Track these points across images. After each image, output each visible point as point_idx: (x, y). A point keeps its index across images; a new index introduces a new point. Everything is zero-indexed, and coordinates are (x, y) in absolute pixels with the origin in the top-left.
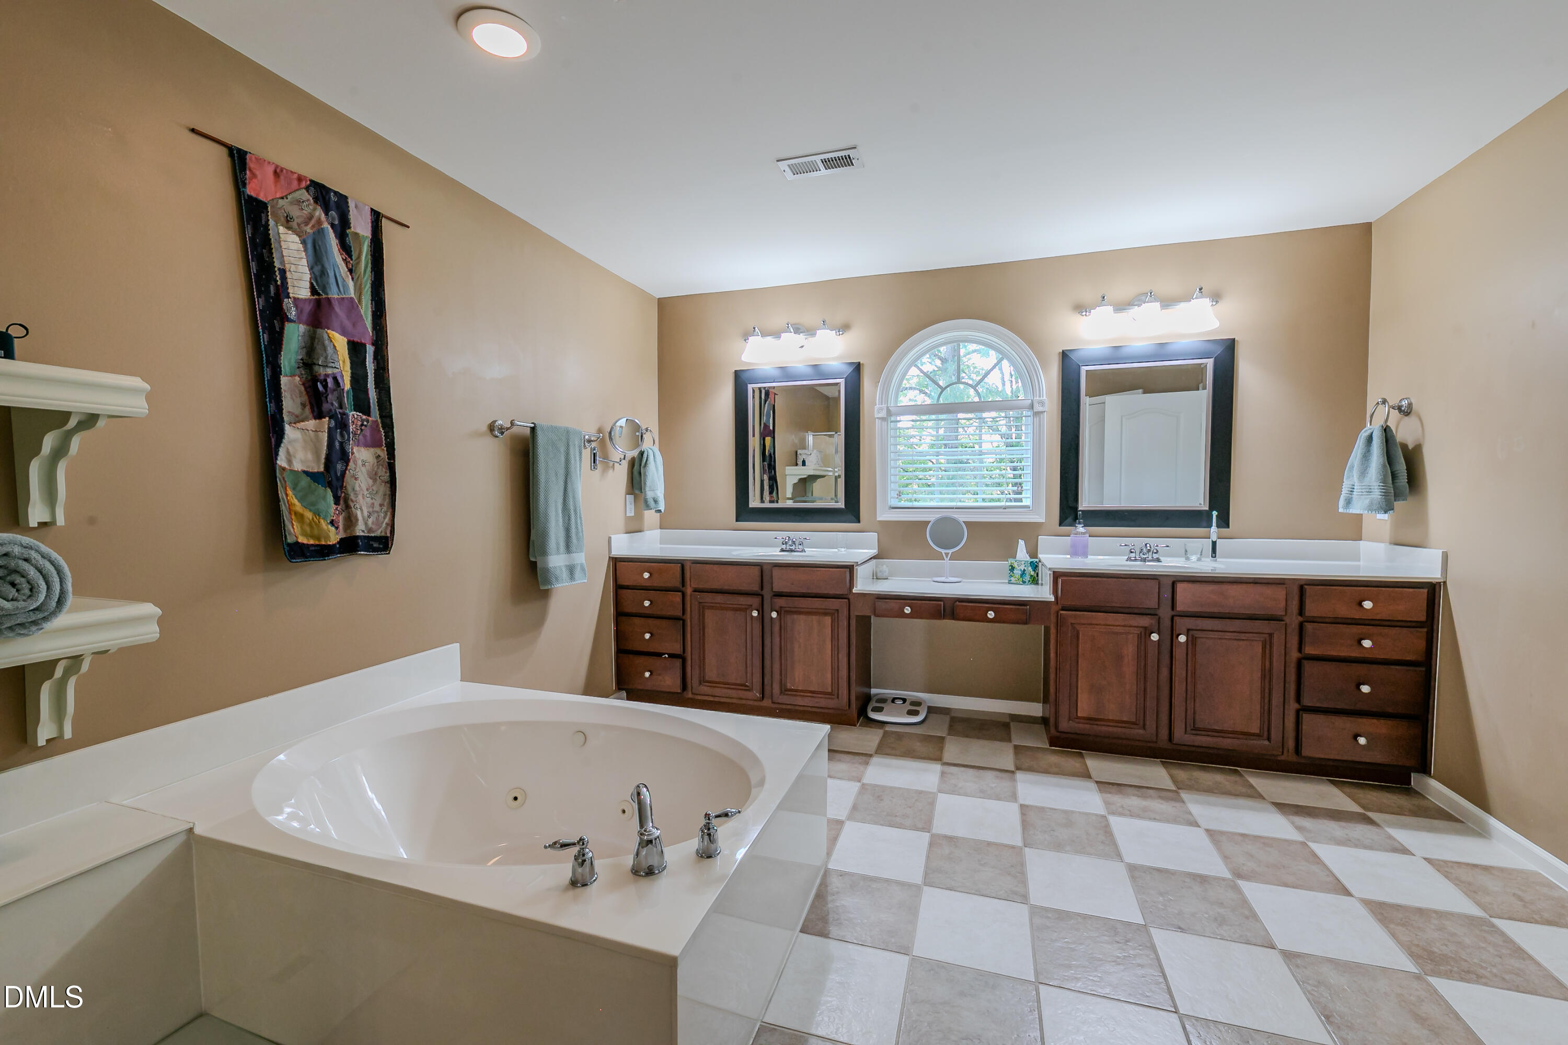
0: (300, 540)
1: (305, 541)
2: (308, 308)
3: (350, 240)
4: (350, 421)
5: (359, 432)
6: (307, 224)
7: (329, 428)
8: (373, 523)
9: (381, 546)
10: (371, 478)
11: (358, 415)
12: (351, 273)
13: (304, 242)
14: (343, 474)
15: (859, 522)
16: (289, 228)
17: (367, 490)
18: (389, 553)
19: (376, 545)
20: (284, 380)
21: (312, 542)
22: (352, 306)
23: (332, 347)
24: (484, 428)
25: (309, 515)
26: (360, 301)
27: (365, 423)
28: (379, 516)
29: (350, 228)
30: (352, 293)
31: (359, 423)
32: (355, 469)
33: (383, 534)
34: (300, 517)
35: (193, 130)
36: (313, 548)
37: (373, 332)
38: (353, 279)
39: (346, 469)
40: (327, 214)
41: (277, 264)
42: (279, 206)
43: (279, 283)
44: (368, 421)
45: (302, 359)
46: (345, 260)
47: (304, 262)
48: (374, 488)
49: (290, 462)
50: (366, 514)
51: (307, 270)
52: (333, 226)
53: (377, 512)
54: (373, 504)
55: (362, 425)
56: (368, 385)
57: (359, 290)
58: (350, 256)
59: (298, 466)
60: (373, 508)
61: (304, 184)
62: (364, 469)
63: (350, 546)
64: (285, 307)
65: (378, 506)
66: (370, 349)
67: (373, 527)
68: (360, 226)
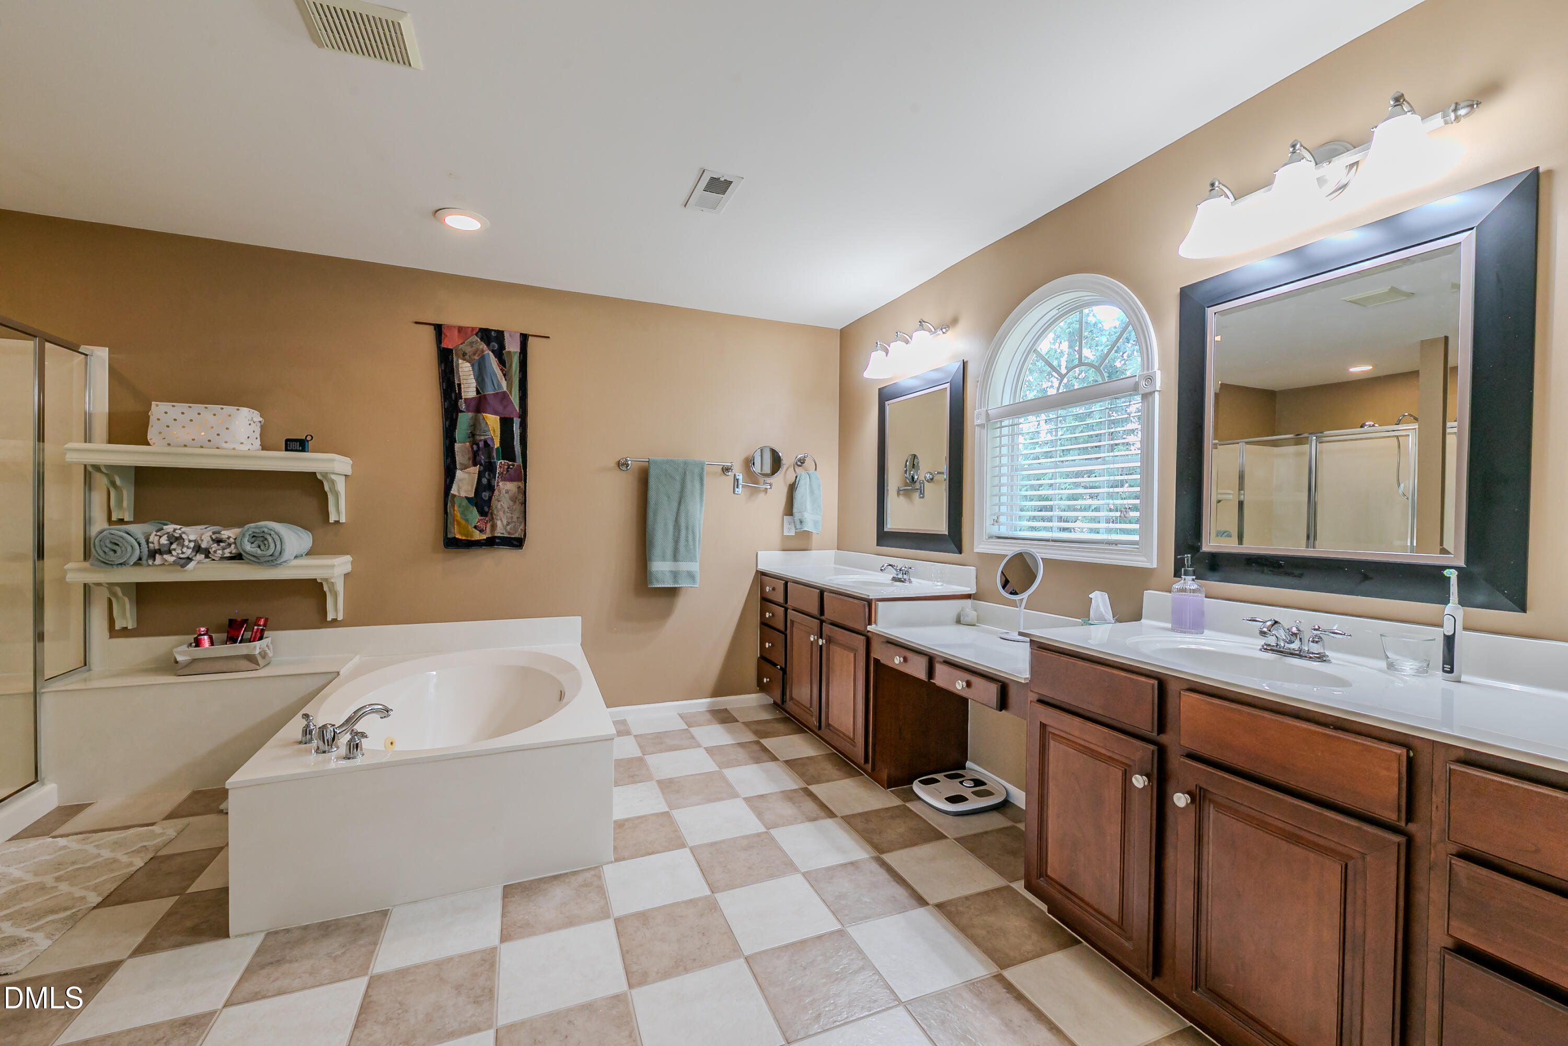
0: (457, 537)
1: (460, 537)
2: (473, 404)
3: (505, 357)
4: (498, 466)
5: (505, 473)
6: (474, 354)
7: (479, 471)
8: (511, 529)
9: (518, 544)
10: (512, 501)
11: (505, 462)
12: (505, 377)
13: (473, 366)
14: (490, 498)
15: (960, 552)
16: (464, 360)
17: (508, 508)
18: (522, 549)
19: (515, 543)
20: (457, 446)
21: (464, 538)
22: (504, 397)
23: (485, 423)
24: (612, 464)
25: (463, 522)
26: (511, 393)
27: (511, 467)
28: (515, 525)
29: (505, 349)
30: (505, 389)
31: (506, 467)
32: (499, 495)
33: (520, 536)
34: (459, 523)
35: (416, 323)
36: (465, 542)
37: (519, 410)
38: (506, 380)
39: (493, 495)
40: (488, 345)
41: (456, 382)
42: (459, 349)
43: (457, 392)
44: (513, 465)
45: (471, 432)
46: (502, 370)
47: (472, 376)
48: (514, 507)
49: (459, 492)
50: (505, 523)
51: (474, 381)
52: (493, 351)
53: (514, 522)
54: (512, 517)
55: (509, 468)
56: (515, 443)
57: (510, 386)
58: (505, 367)
59: (463, 494)
60: (512, 519)
61: (475, 333)
62: (507, 495)
63: (491, 542)
64: (459, 405)
65: (516, 518)
66: (517, 422)
67: (511, 531)
68: (512, 346)
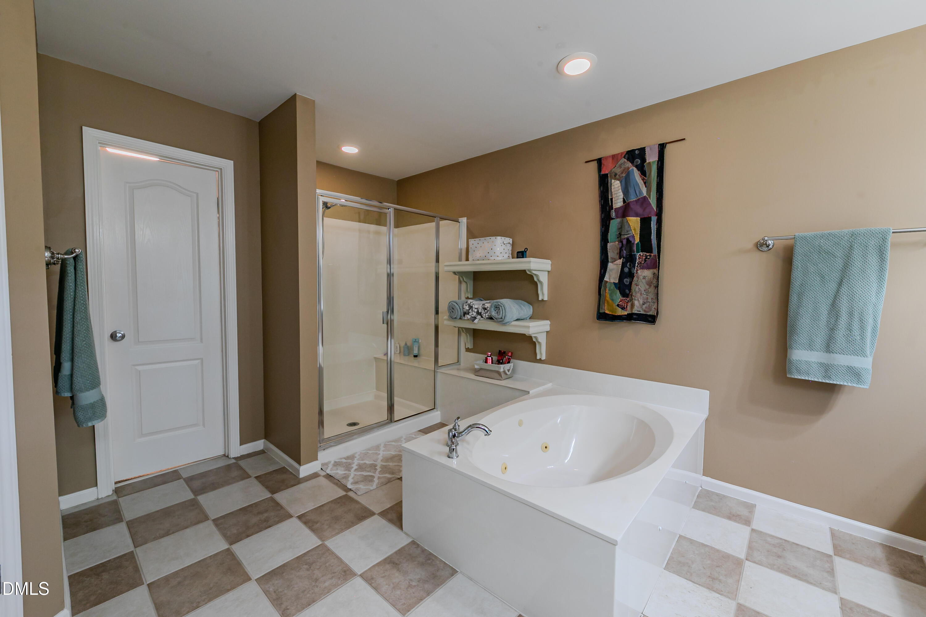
0: (606, 312)
1: (608, 313)
2: (620, 212)
3: (646, 168)
4: (638, 258)
5: (643, 262)
6: (622, 173)
7: (623, 263)
8: (646, 307)
9: (652, 320)
10: (648, 285)
11: (643, 254)
12: (645, 185)
13: (621, 182)
14: (631, 283)
16: (615, 179)
17: (645, 291)
18: (654, 324)
19: (650, 319)
20: (609, 245)
21: (610, 313)
22: (644, 201)
23: (628, 224)
24: (750, 245)
25: (610, 301)
26: (650, 197)
27: (648, 257)
28: (650, 304)
29: (646, 161)
30: (645, 193)
31: (644, 258)
32: (637, 281)
33: (653, 314)
34: (608, 302)
35: (586, 162)
36: (610, 316)
37: (657, 209)
38: (646, 187)
39: (632, 281)
40: (632, 162)
41: (610, 198)
42: (612, 172)
43: (610, 205)
44: (650, 256)
45: (619, 234)
46: (643, 179)
47: (621, 191)
48: (649, 290)
49: (610, 279)
50: (641, 302)
51: (621, 193)
52: (637, 167)
53: (650, 302)
54: (648, 298)
55: (646, 258)
56: (652, 237)
57: (649, 191)
58: (645, 176)
59: (612, 281)
60: (647, 300)
61: (623, 156)
62: (644, 281)
63: (630, 318)
64: (611, 214)
65: (651, 299)
66: (654, 219)
67: (646, 309)
68: (652, 158)
